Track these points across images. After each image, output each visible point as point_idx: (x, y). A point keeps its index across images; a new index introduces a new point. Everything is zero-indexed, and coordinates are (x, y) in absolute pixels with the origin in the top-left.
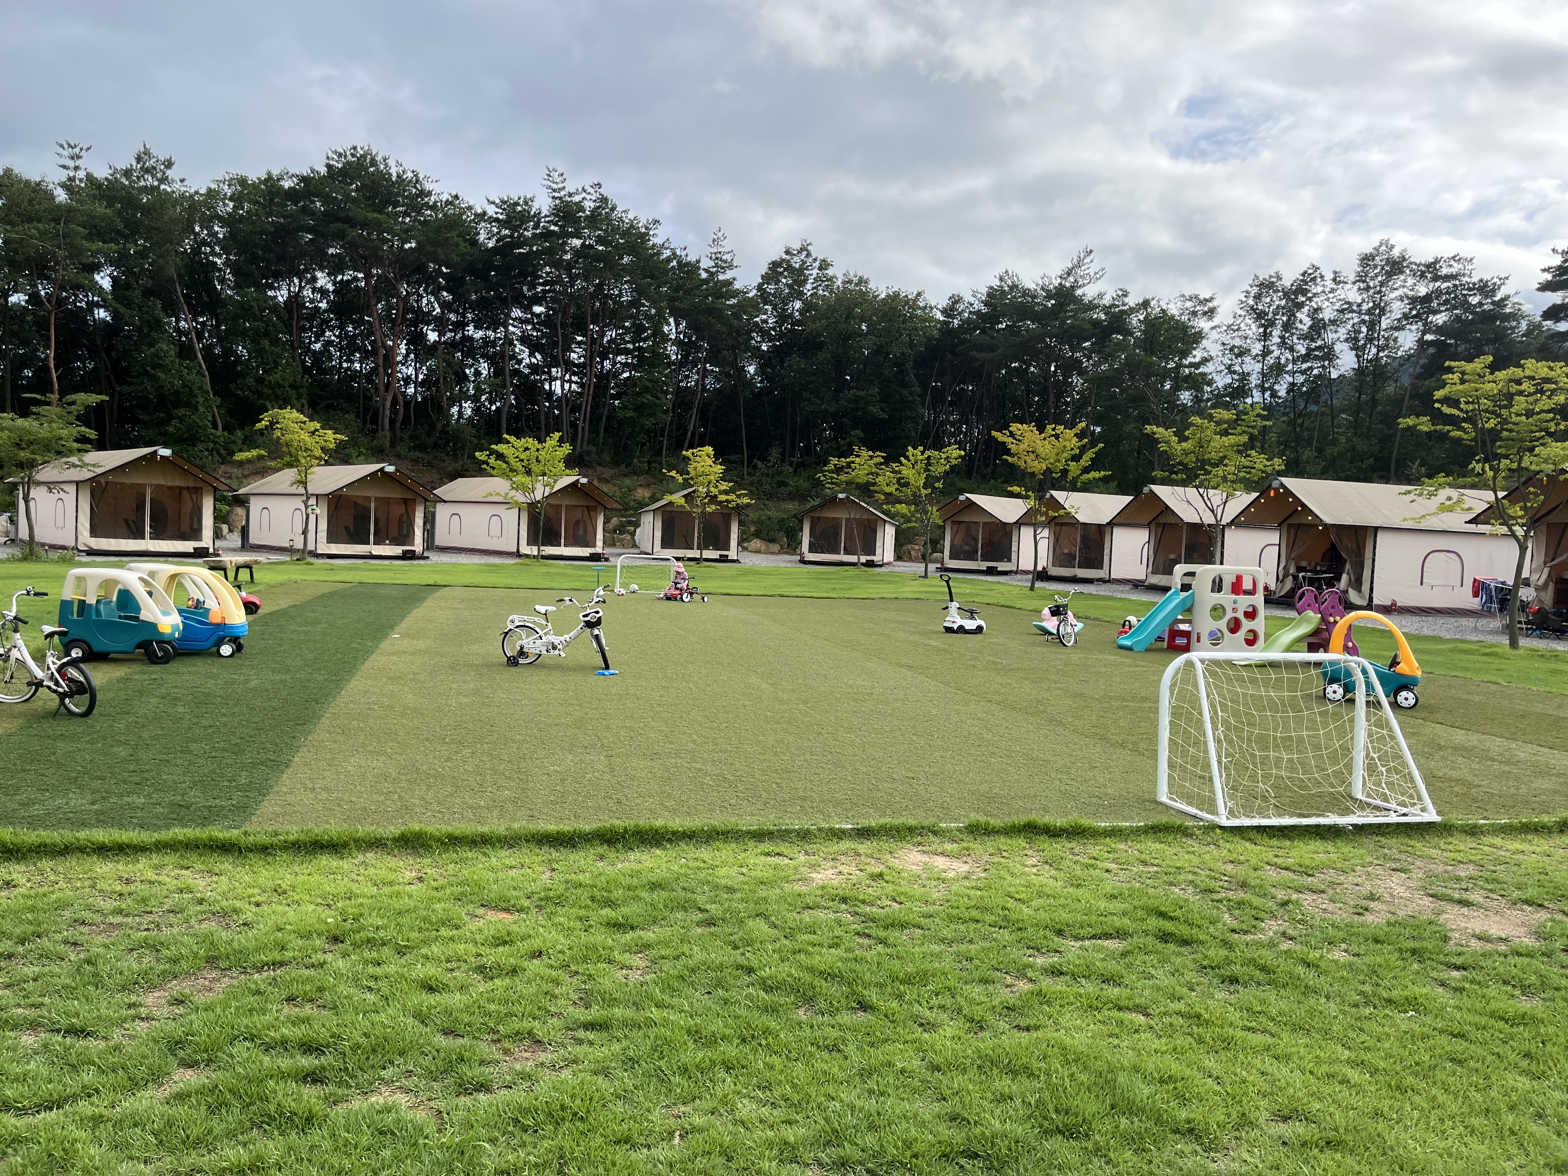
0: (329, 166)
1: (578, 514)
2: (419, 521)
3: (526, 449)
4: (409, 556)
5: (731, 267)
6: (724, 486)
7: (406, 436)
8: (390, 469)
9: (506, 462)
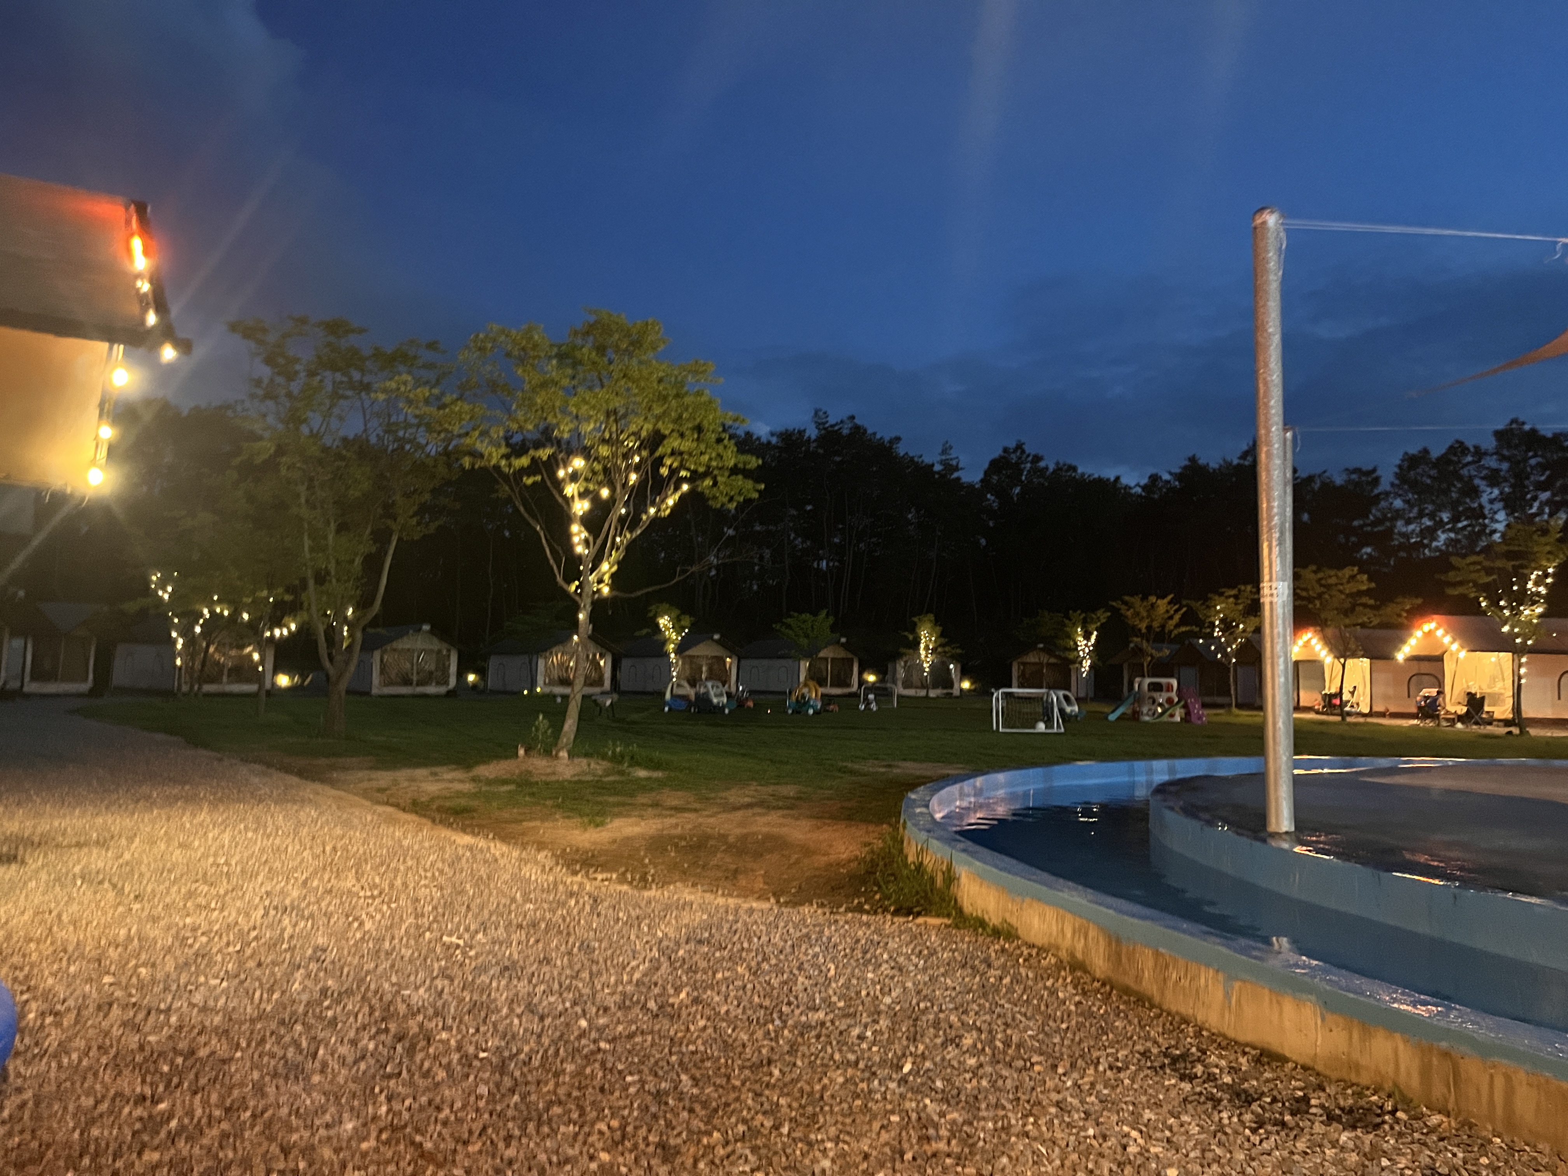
2: (734, 672)
3: (805, 622)
8: (717, 637)
9: (792, 630)
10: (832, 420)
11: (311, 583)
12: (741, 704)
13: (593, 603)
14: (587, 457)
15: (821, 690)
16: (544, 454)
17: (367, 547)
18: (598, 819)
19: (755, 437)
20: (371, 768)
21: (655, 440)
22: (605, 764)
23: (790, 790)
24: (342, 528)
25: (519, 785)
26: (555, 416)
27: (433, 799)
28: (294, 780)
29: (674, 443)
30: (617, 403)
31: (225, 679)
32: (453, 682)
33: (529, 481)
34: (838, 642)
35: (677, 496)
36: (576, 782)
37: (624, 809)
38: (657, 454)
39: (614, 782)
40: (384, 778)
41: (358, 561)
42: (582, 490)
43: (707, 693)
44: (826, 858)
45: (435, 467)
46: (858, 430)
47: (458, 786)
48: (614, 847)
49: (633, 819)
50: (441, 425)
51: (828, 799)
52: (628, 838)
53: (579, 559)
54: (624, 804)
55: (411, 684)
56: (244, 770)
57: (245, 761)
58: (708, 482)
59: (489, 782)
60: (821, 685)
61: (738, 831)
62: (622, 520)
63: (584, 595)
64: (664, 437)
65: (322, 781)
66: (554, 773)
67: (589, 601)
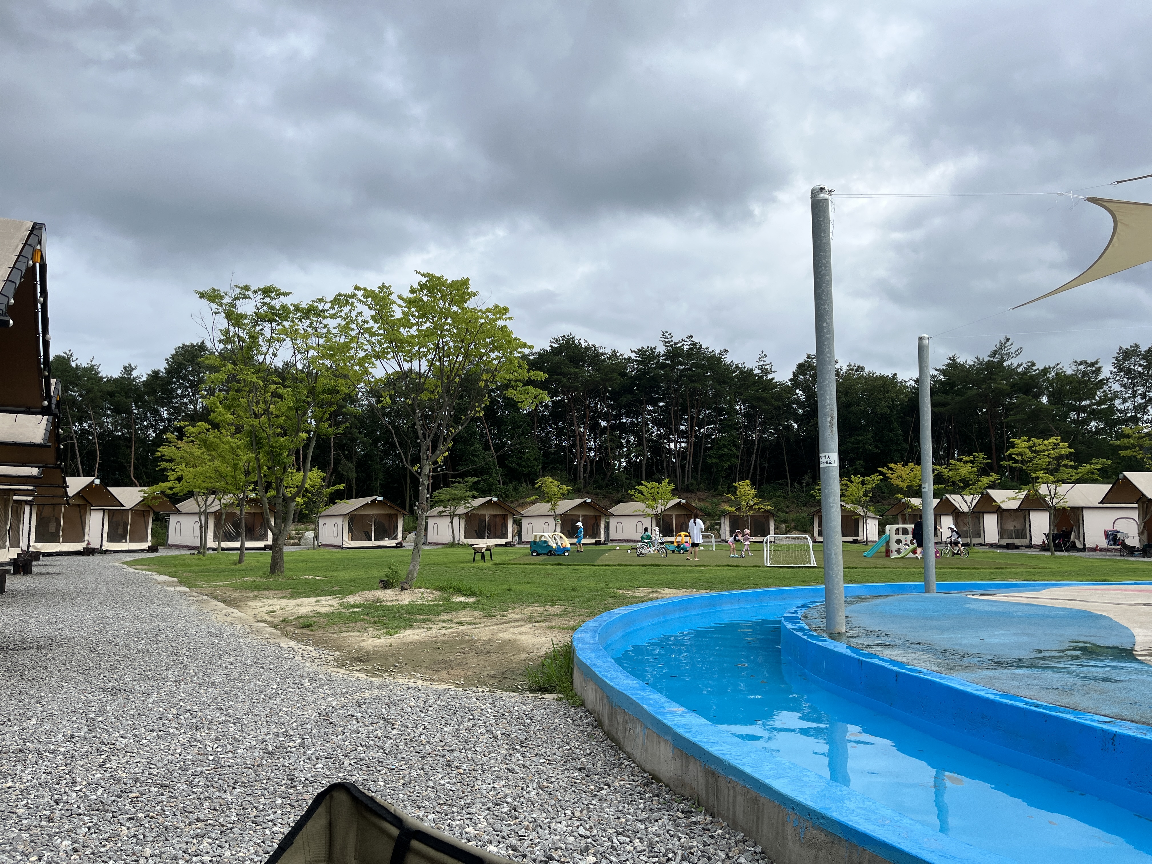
0: (551, 346)
1: (682, 520)
2: (602, 526)
3: (653, 488)
4: (598, 543)
5: (771, 372)
6: (756, 500)
7: (592, 481)
8: (589, 501)
9: (643, 495)
10: (676, 339)
18: (394, 631)
19: (619, 354)
22: (437, 593)
32: (400, 537)
46: (695, 347)
55: (371, 539)
63: (422, 473)
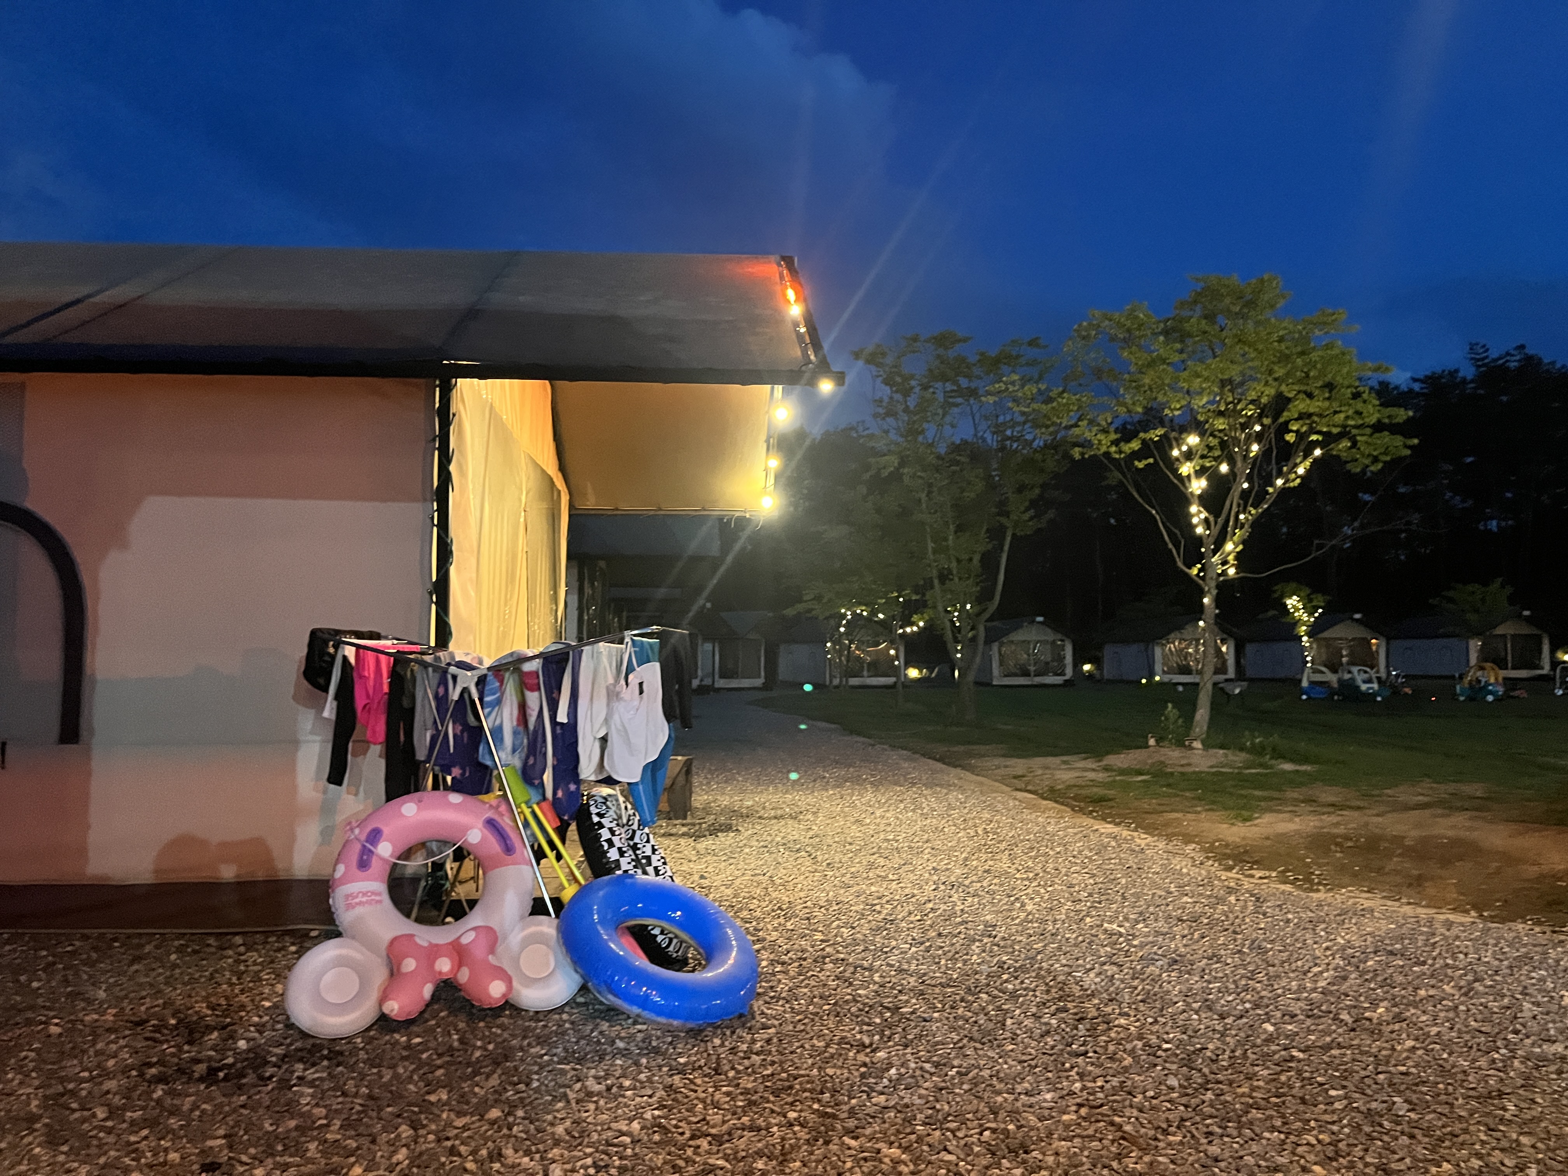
2: (1382, 654)
8: (1358, 616)
10: (1494, 354)
11: (936, 582)
12: (1395, 691)
13: (1219, 586)
14: (1202, 434)
15: (1503, 673)
16: (1155, 434)
17: (983, 545)
18: (1245, 814)
19: (1391, 386)
20: (1004, 756)
21: (1281, 403)
22: (1243, 756)
23: (1476, 789)
24: (959, 529)
25: (1154, 775)
26: (1165, 394)
27: (1069, 787)
28: (939, 765)
29: (1301, 405)
30: (1234, 372)
31: (865, 673)
32: (1069, 672)
33: (1140, 465)
34: (1520, 616)
35: (1307, 463)
36: (1214, 774)
37: (1273, 805)
38: (1281, 420)
39: (1258, 774)
40: (1019, 765)
41: (977, 558)
42: (1198, 468)
43: (1353, 679)
44: (1536, 868)
45: (1044, 461)
46: (1530, 363)
47: (1091, 775)
48: (1268, 843)
49: (1287, 815)
50: (1049, 419)
51: (1529, 800)
52: (1282, 834)
53: (1199, 541)
54: (1272, 799)
55: (1029, 675)
56: (894, 756)
57: (893, 747)
58: (1345, 444)
59: (1122, 772)
60: (1501, 669)
61: (1415, 833)
62: (1245, 494)
63: (1207, 578)
64: (1289, 400)
65: (963, 768)
66: (1189, 765)
67: (1213, 584)
